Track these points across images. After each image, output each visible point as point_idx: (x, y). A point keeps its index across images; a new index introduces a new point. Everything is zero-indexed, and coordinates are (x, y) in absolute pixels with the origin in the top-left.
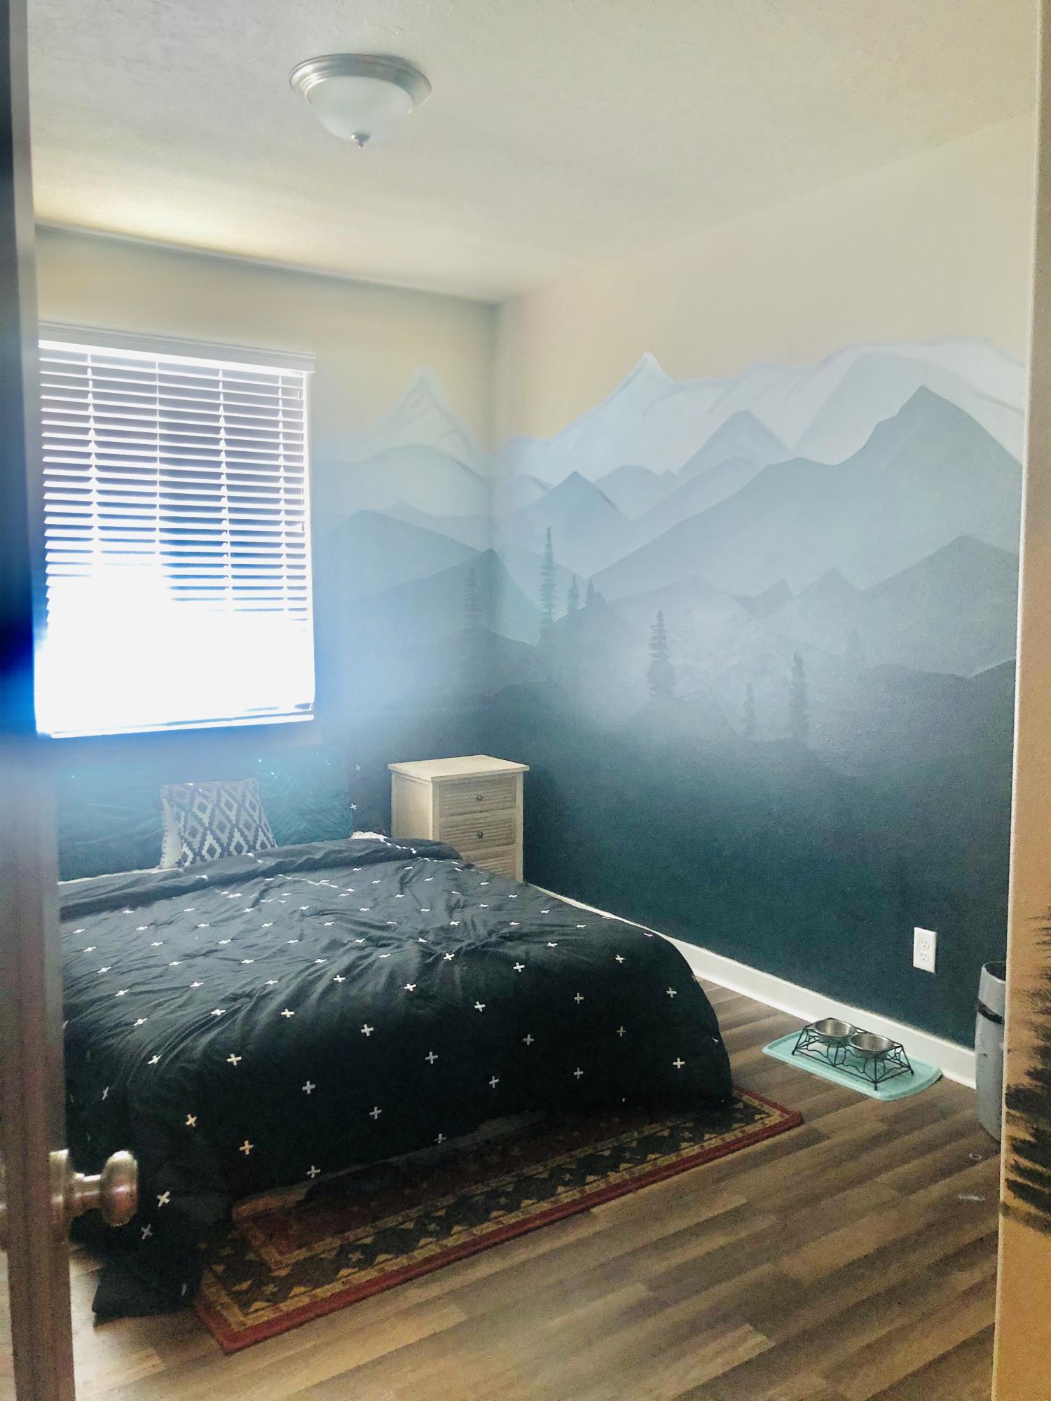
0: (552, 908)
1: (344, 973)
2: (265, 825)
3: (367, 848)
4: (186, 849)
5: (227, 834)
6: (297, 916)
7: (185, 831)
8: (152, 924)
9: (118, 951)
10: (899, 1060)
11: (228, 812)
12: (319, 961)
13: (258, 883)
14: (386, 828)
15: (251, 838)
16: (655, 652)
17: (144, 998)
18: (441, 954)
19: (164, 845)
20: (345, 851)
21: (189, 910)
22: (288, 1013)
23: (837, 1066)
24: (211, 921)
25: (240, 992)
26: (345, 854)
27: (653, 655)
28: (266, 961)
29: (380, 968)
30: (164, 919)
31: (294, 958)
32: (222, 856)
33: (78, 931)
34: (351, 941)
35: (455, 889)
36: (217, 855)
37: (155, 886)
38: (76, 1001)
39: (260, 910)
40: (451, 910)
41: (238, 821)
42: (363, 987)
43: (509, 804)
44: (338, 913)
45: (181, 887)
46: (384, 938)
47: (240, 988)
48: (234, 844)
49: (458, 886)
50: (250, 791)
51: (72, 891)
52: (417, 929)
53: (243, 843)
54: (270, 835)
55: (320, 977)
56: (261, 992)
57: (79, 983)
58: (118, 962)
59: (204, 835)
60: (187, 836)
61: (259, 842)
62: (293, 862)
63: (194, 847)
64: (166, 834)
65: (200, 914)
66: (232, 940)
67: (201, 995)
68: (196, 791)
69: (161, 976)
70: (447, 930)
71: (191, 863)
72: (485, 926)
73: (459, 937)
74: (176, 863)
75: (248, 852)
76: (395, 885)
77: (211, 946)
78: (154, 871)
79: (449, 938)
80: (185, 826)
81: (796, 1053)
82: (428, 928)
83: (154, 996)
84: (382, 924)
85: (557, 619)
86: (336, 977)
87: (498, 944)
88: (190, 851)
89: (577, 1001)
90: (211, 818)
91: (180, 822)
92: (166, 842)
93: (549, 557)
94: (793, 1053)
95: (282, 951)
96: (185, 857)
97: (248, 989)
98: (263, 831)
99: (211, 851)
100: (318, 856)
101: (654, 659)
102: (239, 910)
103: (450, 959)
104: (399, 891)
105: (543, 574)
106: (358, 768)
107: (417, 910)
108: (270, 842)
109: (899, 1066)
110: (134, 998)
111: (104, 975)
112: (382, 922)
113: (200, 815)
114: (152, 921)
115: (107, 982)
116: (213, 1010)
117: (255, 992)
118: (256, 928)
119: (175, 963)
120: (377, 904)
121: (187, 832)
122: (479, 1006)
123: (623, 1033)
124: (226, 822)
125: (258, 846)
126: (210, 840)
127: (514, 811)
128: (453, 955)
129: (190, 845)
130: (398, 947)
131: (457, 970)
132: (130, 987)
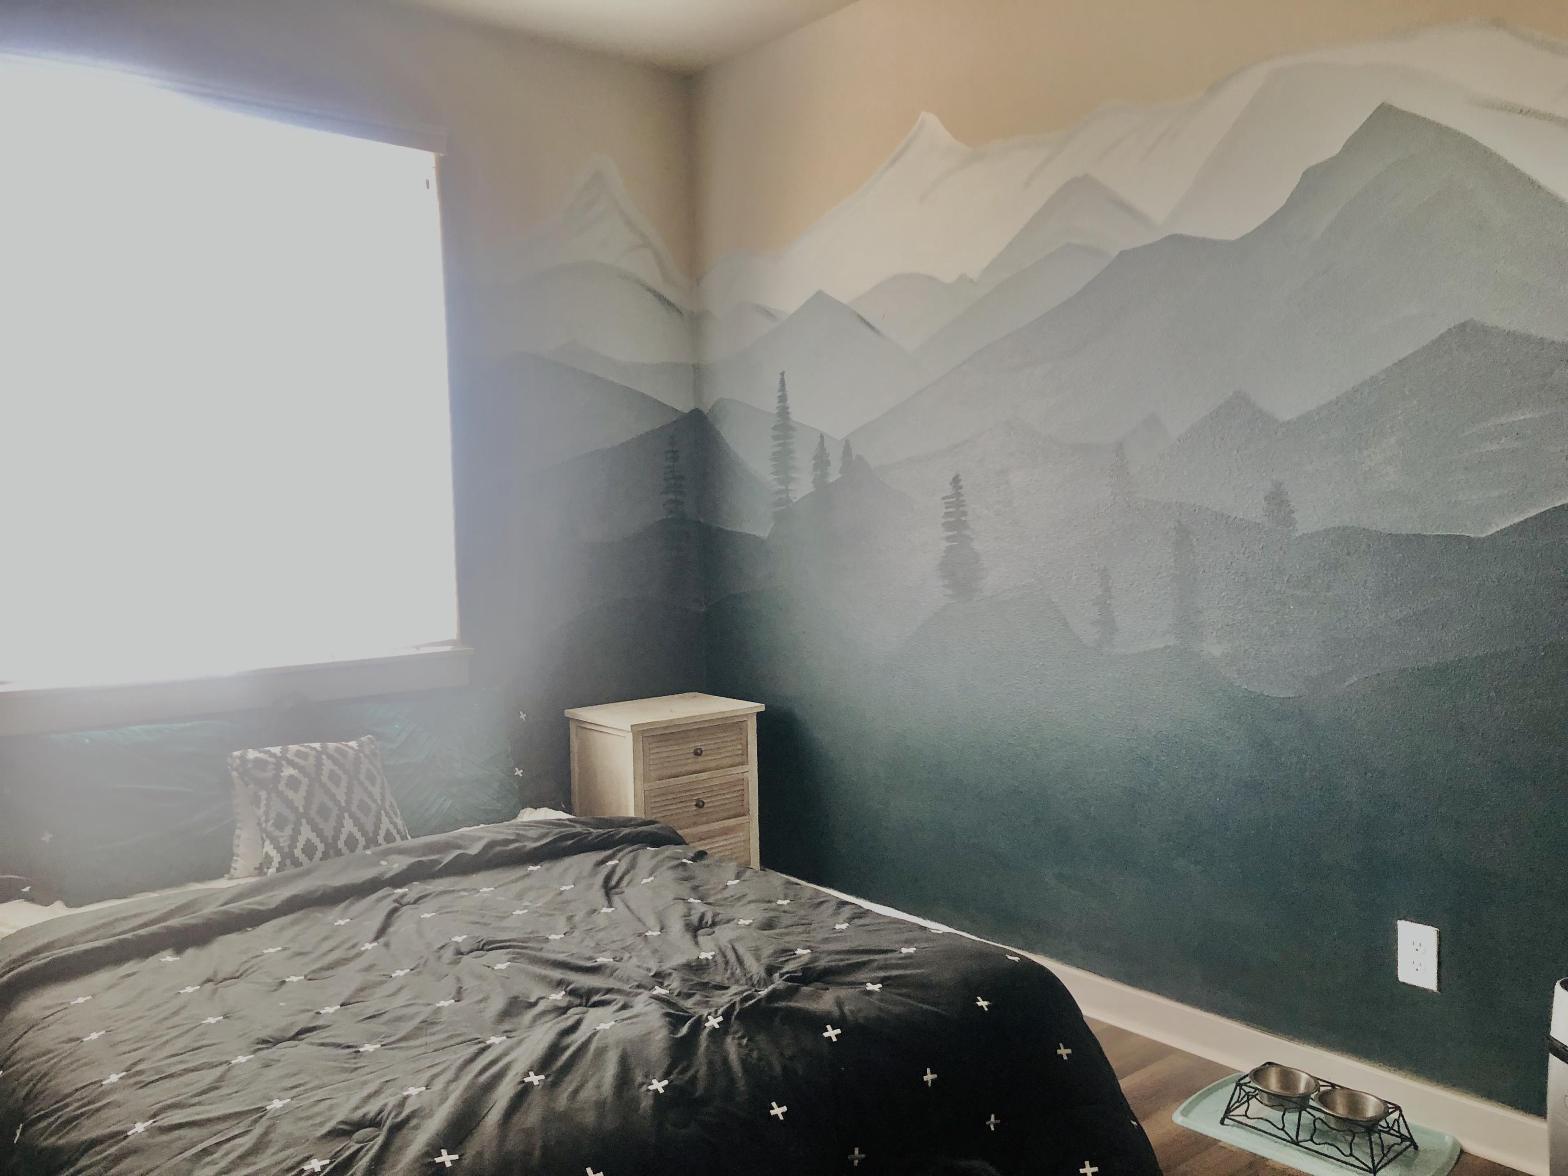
0: (850, 920)
1: (543, 1066)
2: (391, 806)
3: (545, 835)
4: (269, 848)
5: (332, 822)
6: (448, 954)
7: (267, 821)
8: (209, 980)
9: (142, 1039)
10: (1399, 1132)
11: (334, 789)
12: (494, 1040)
13: (385, 897)
14: (563, 801)
15: (370, 827)
16: (950, 533)
17: (179, 1138)
18: (701, 1016)
19: (236, 842)
20: (513, 841)
21: (271, 950)
22: (446, 1158)
23: (1301, 1144)
24: (306, 972)
25: (358, 1115)
26: (512, 846)
27: (948, 539)
28: (403, 1044)
29: (601, 1052)
30: (228, 969)
31: (451, 1037)
32: (325, 856)
33: (81, 1000)
34: (542, 998)
35: (693, 895)
36: (319, 854)
37: (216, 913)
38: (62, 1142)
39: (387, 945)
40: (695, 929)
41: (349, 801)
42: (576, 1092)
43: (738, 760)
44: (515, 947)
45: (260, 911)
46: (596, 991)
47: (357, 1108)
48: (343, 837)
49: (695, 888)
50: (366, 756)
51: (80, 927)
52: (649, 970)
53: (358, 835)
54: (399, 822)
55: (500, 1076)
56: (396, 1116)
57: (67, 1105)
58: (141, 1061)
59: (298, 824)
60: (269, 827)
61: (382, 833)
62: (437, 862)
63: (282, 845)
64: (239, 825)
65: (290, 958)
66: (342, 1005)
67: (285, 1127)
68: (284, 757)
69: (216, 1088)
70: (697, 967)
71: (278, 870)
72: (758, 959)
73: (718, 979)
74: (255, 869)
75: (366, 847)
76: (597, 894)
77: (303, 1021)
78: (221, 884)
79: (705, 986)
80: (266, 813)
81: (1226, 1121)
82: (666, 967)
83: (204, 1131)
84: (589, 964)
85: (798, 498)
86: (529, 1076)
87: (789, 993)
88: (275, 851)
89: (927, 1082)
90: (308, 799)
91: (259, 808)
92: (239, 837)
93: (784, 412)
94: (1222, 1122)
95: (428, 1023)
96: (268, 859)
97: (372, 1109)
98: (387, 814)
99: (309, 850)
100: (474, 850)
101: (949, 544)
102: (354, 946)
103: (717, 1026)
104: (606, 903)
105: (775, 438)
106: (523, 716)
107: (640, 935)
108: (399, 832)
109: (1399, 1140)
110: (165, 1138)
111: (113, 1089)
112: (590, 958)
113: (291, 795)
114: (209, 974)
115: (118, 1105)
116: (308, 1159)
117: (385, 1113)
118: (384, 978)
119: (242, 1059)
120: (573, 928)
121: (271, 822)
122: (778, 1111)
123: (995, 1125)
124: (330, 804)
125: (381, 839)
126: (306, 833)
127: (745, 768)
128: (720, 1019)
129: (275, 841)
130: (624, 1007)
131: (732, 1047)
132: (154, 1116)
